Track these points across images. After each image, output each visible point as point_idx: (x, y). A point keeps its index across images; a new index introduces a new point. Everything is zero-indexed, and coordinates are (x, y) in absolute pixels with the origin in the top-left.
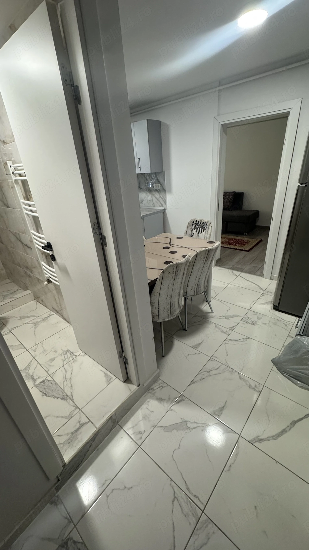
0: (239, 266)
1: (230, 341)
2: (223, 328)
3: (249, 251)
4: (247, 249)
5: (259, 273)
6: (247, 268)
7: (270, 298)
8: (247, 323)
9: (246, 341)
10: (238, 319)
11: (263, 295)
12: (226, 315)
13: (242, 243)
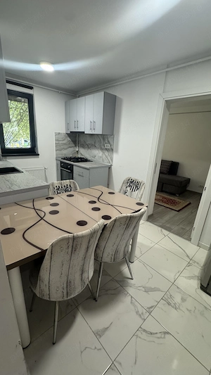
0: (168, 225)
1: (144, 333)
2: (139, 307)
3: (178, 211)
4: (177, 209)
5: (186, 237)
6: (175, 228)
7: (197, 271)
8: (169, 304)
9: (164, 338)
10: (158, 295)
11: (189, 264)
12: (147, 285)
13: (174, 203)
